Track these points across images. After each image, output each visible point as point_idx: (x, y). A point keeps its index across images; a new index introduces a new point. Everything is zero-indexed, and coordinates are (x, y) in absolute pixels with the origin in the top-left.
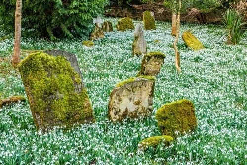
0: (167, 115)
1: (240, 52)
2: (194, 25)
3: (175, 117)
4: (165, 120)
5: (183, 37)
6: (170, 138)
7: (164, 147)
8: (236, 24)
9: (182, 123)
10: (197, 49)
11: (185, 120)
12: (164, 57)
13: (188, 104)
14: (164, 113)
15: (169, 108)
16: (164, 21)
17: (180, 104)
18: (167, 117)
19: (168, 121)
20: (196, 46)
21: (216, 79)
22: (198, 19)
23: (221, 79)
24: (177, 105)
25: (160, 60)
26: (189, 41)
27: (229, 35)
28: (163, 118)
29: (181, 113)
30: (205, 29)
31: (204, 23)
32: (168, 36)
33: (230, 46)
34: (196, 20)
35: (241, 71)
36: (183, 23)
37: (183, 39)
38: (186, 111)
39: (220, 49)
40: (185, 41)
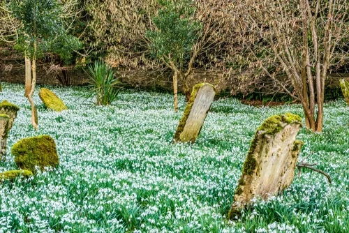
0: (24, 149)
1: (113, 113)
2: (54, 88)
3: (33, 152)
4: (23, 155)
5: (40, 96)
6: (28, 172)
7: (23, 179)
8: (107, 79)
9: (43, 159)
10: (59, 110)
11: (46, 156)
12: (18, 110)
13: (48, 139)
14: (21, 147)
15: (27, 142)
16: (12, 82)
17: (40, 139)
18: (25, 152)
19: (26, 156)
20: (59, 107)
21: (83, 135)
22: (60, 80)
23: (88, 135)
24: (36, 139)
25: (12, 114)
26: (48, 101)
27: (99, 94)
28: (20, 153)
29: (40, 148)
30: (70, 91)
31: (68, 85)
32: (20, 98)
33: (101, 106)
34: (57, 81)
35: (112, 128)
36: (39, 84)
37: (41, 98)
38: (46, 146)
39: (88, 110)
40: (43, 100)
